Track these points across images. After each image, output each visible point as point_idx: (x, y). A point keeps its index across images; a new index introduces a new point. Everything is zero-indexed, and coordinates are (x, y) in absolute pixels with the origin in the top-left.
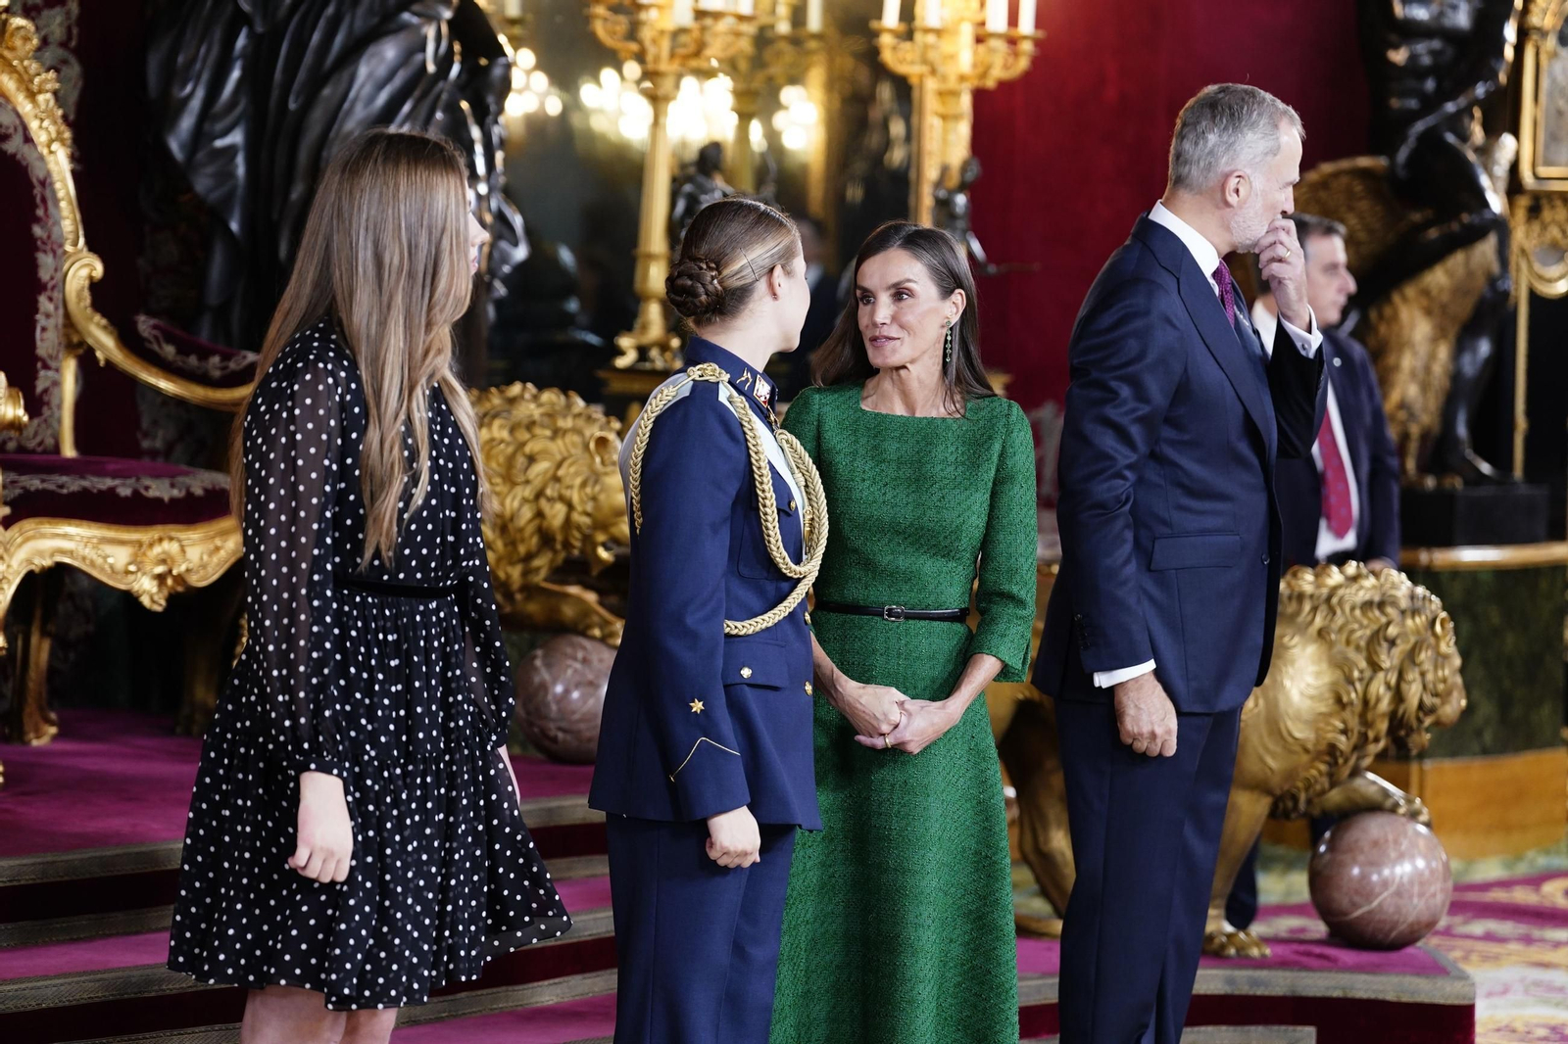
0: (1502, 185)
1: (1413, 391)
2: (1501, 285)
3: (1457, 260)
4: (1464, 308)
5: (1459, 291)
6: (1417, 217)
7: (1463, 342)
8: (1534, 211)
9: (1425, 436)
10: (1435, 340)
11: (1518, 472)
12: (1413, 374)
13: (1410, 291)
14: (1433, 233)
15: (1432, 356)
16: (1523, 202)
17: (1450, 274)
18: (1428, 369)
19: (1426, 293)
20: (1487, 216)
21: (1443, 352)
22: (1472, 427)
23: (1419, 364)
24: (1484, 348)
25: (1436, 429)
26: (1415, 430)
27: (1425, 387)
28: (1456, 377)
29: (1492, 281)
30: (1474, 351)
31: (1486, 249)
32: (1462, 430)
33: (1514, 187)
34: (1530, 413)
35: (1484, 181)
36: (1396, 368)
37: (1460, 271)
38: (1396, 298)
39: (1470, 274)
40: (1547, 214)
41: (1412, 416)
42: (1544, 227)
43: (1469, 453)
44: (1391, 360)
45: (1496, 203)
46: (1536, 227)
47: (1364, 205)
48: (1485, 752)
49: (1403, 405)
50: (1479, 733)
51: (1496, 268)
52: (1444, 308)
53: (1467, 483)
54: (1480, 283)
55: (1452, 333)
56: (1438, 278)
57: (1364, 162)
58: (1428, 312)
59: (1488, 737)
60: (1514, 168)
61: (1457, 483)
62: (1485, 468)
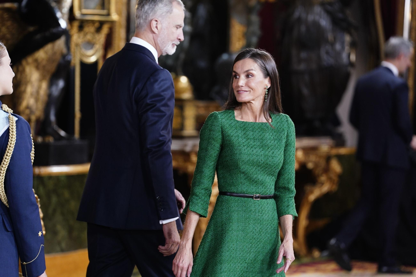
0: (66, 16)
1: (32, 102)
2: (68, 58)
3: (49, 47)
4: (53, 68)
5: (50, 60)
6: (31, 29)
7: (52, 82)
8: (81, 28)
9: (38, 121)
10: (41, 80)
11: (77, 135)
12: (32, 94)
13: (30, 60)
14: (38, 37)
15: (39, 87)
16: (76, 24)
17: (46, 53)
18: (38, 92)
19: (36, 61)
20: (60, 29)
21: (44, 85)
22: (58, 116)
23: (34, 90)
24: (61, 84)
25: (42, 117)
26: (33, 118)
27: (37, 100)
28: (50, 96)
29: (64, 56)
30: (57, 85)
31: (60, 43)
32: (53, 118)
33: (71, 18)
34: (82, 110)
35: (59, 15)
36: (25, 91)
37: (50, 52)
38: (24, 63)
39: (54, 53)
40: (87, 29)
41: (32, 112)
42: (85, 35)
43: (55, 127)
44: (22, 88)
45: (63, 24)
46: (82, 34)
47: (9, 23)
48: (62, 251)
49: (28, 107)
50: (59, 243)
51: (65, 51)
52: (44, 67)
53: (55, 139)
54: (58, 58)
55: (48, 77)
56: (41, 54)
57: (7, 5)
58: (37, 68)
59: (63, 245)
60: (71, 9)
61: (51, 139)
62: (62, 133)
